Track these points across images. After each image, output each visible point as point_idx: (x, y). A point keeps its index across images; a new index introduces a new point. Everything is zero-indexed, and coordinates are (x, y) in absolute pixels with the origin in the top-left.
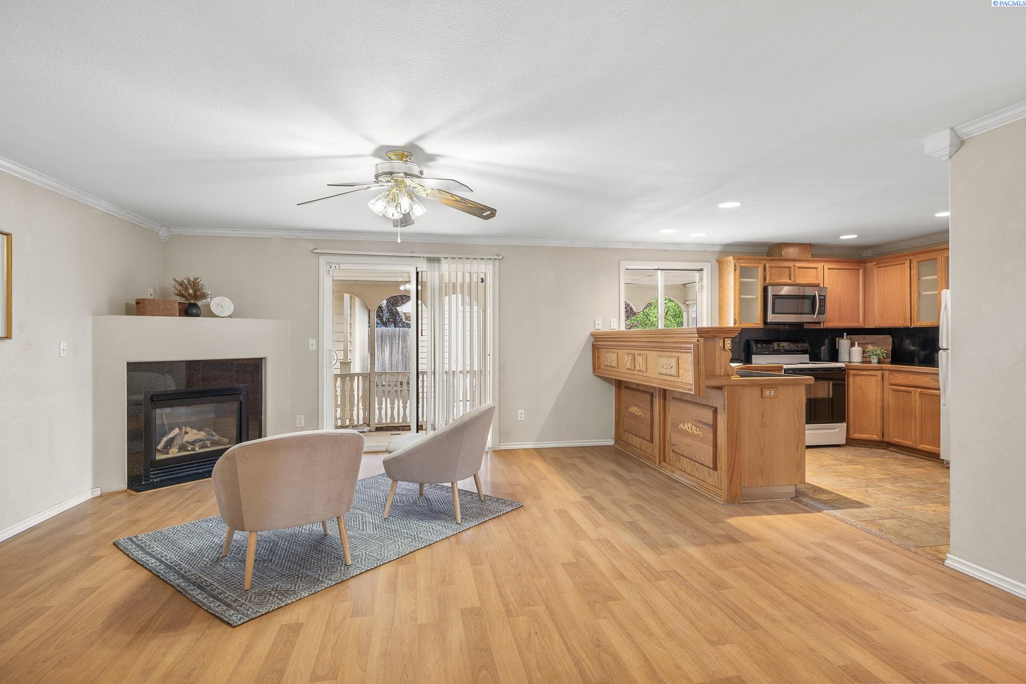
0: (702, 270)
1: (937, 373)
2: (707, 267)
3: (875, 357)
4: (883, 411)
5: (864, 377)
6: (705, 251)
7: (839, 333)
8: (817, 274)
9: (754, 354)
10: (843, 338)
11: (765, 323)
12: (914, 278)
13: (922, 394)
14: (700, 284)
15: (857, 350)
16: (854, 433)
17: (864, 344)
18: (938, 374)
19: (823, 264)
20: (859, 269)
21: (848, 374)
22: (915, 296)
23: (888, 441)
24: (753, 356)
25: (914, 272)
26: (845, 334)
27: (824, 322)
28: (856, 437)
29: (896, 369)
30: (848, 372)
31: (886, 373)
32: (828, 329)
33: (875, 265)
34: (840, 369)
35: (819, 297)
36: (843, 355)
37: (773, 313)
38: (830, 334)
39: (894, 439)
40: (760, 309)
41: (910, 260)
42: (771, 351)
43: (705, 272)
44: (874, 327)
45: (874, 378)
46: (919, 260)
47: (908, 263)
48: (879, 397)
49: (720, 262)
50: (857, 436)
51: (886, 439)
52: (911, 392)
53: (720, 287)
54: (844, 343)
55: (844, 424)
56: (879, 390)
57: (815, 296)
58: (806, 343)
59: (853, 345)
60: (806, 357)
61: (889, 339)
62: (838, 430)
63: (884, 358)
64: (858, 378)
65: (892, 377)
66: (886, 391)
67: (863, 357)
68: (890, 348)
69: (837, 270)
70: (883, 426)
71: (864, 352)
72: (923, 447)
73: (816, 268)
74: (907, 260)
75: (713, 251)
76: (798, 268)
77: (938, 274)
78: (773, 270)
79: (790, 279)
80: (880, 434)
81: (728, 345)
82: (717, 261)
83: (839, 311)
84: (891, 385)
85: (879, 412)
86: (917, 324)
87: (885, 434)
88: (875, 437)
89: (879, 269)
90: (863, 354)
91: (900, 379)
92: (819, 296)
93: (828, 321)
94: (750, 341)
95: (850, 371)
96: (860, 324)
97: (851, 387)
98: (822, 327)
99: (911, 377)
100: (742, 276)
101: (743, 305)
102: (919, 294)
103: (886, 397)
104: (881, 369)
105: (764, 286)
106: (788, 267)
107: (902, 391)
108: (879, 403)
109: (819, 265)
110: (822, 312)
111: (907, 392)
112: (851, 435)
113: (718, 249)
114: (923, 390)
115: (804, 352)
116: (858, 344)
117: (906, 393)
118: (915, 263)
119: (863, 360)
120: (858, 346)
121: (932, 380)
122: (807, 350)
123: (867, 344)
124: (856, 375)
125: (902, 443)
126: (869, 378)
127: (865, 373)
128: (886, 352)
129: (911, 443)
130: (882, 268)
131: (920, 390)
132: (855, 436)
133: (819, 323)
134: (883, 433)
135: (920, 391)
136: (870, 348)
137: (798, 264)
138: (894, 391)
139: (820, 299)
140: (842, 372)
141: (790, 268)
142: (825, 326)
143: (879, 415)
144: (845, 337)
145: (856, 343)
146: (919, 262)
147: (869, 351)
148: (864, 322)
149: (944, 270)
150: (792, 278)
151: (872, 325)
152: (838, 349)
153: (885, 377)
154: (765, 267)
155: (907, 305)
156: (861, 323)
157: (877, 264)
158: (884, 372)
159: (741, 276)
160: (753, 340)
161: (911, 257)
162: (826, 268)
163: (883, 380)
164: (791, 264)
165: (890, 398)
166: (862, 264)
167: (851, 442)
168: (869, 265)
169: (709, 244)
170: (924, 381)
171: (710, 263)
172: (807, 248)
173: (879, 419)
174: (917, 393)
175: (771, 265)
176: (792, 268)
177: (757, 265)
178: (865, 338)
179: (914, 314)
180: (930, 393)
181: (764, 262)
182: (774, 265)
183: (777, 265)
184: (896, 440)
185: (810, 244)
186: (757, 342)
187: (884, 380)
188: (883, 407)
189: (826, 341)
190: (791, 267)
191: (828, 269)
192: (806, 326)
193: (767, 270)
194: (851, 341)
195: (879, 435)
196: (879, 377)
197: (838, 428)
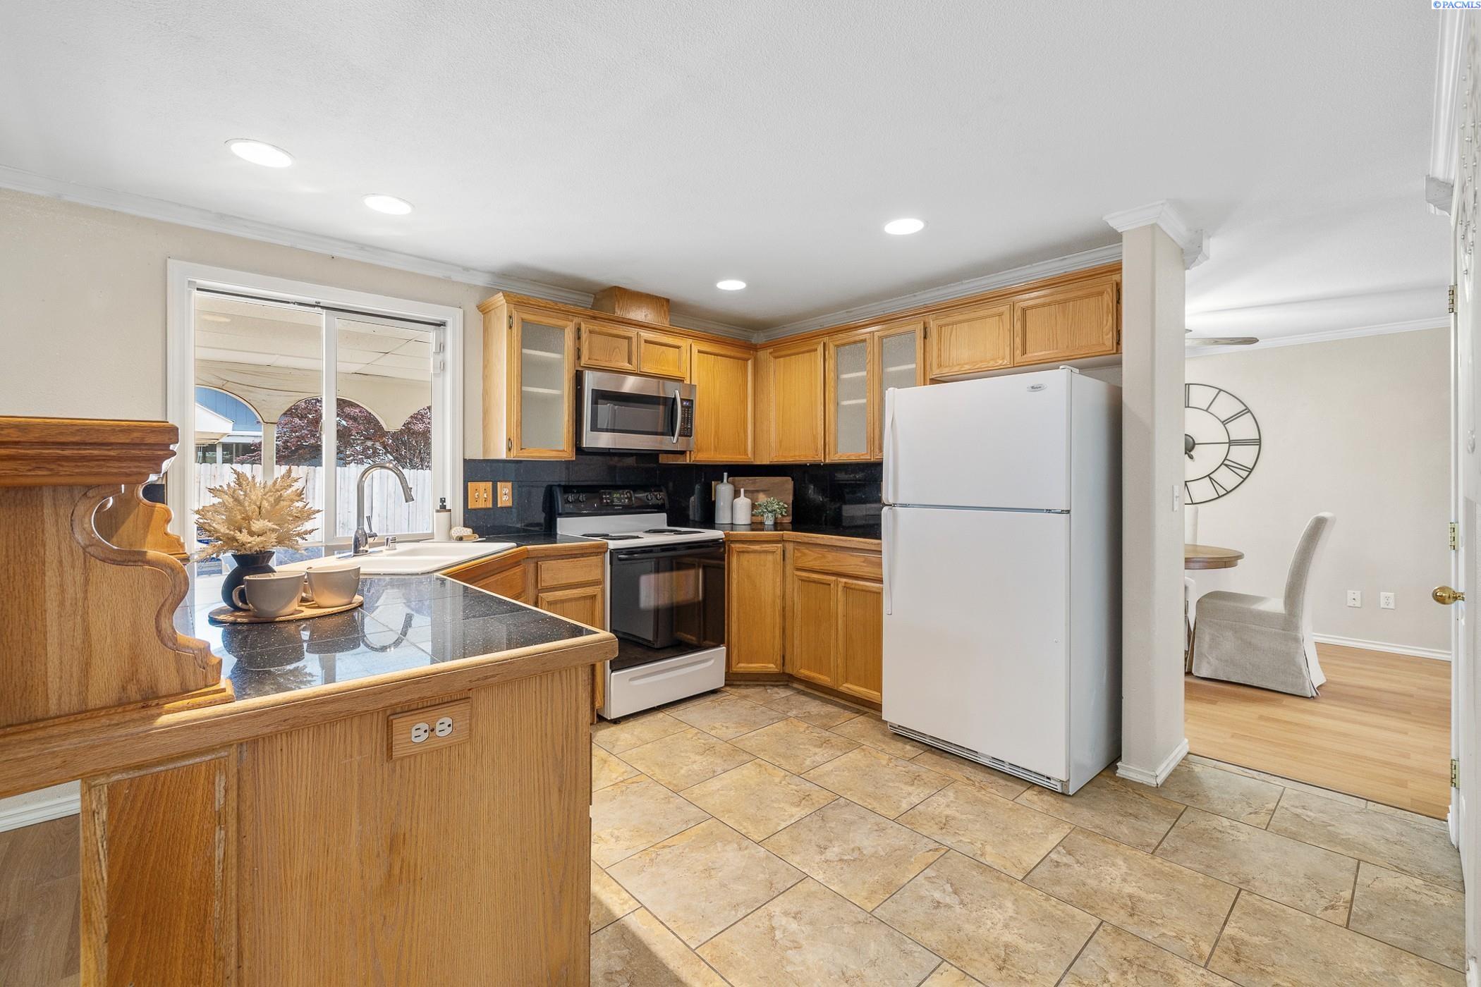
0: (441, 324)
1: (879, 549)
2: (454, 318)
3: (770, 515)
4: (784, 617)
5: (752, 556)
6: (447, 281)
7: (714, 472)
8: (680, 359)
9: (561, 515)
10: (722, 482)
11: (579, 450)
12: (831, 376)
13: (847, 588)
14: (440, 357)
15: (743, 502)
16: (739, 663)
17: (753, 492)
18: (881, 551)
19: (690, 341)
20: (748, 360)
21: (729, 551)
22: (831, 407)
23: (791, 673)
24: (558, 519)
25: (831, 364)
26: (725, 474)
27: (690, 452)
28: (741, 670)
29: (806, 540)
30: (729, 546)
31: (790, 547)
32: (696, 466)
33: (770, 353)
34: (715, 542)
35: (682, 403)
36: (723, 516)
37: (594, 428)
38: (703, 474)
39: (802, 671)
40: (566, 418)
41: (824, 344)
42: (595, 509)
43: (449, 329)
44: (768, 463)
45: (770, 557)
46: (838, 343)
47: (820, 348)
48: (778, 592)
49: (484, 310)
50: (743, 667)
51: (789, 670)
52: (830, 585)
53: (485, 367)
54: (723, 490)
55: (723, 648)
56: (778, 580)
57: (675, 399)
58: (661, 491)
59: (736, 494)
60: (660, 519)
61: (787, 483)
62: (712, 661)
63: (783, 515)
64: (745, 557)
65: (799, 554)
66: (789, 580)
67: (753, 515)
68: (790, 499)
69: (713, 356)
70: (784, 646)
71: (753, 506)
72: (848, 688)
73: (678, 347)
74: (820, 343)
75: (469, 285)
76: (646, 341)
77: (868, 367)
78: (596, 338)
79: (630, 362)
80: (780, 661)
81: (505, 498)
82: (478, 307)
83: (716, 432)
84: (798, 569)
85: (778, 620)
86: (833, 458)
87: (786, 661)
88: (772, 667)
89: (777, 360)
90: (752, 510)
91: (811, 558)
92: (682, 400)
93: (698, 451)
94: (554, 488)
95: (733, 545)
96: (748, 457)
97: (734, 575)
98: (688, 462)
99: (831, 556)
100: (525, 342)
101: (525, 405)
102: (837, 404)
103: (788, 591)
104: (782, 540)
105: (577, 371)
106: (625, 338)
107: (814, 582)
108: (778, 601)
109: (685, 343)
110: (687, 432)
111: (821, 583)
112: (733, 666)
113: (481, 280)
114: (850, 581)
115: (658, 509)
116: (745, 491)
117: (821, 585)
118: (831, 347)
119: (751, 519)
120: (745, 496)
121: (864, 562)
122: (663, 505)
123: (758, 491)
124: (743, 552)
125: (814, 678)
126: (763, 556)
127: (757, 547)
128: (786, 506)
129: (828, 679)
130: (782, 359)
131: (844, 580)
132: (741, 668)
133: (683, 453)
134: (784, 657)
135: (845, 583)
136: (762, 498)
137: (646, 335)
138: (802, 580)
139: (682, 406)
140: (720, 547)
141: (629, 339)
142: (693, 459)
143: (778, 625)
144: (725, 480)
145: (742, 490)
146: (837, 346)
147: (760, 505)
148: (754, 453)
149: (876, 363)
150: (634, 360)
151: (765, 460)
152: (715, 501)
153: (787, 555)
154: (579, 330)
155: (819, 425)
156: (750, 455)
157: (775, 351)
158: (787, 545)
159: (524, 344)
160: (559, 486)
161: (826, 339)
162: (695, 350)
163: (784, 560)
164: (632, 332)
165: (795, 594)
166: (752, 352)
167: (734, 679)
168: (763, 355)
169: (458, 266)
170: (852, 563)
171: (461, 311)
172: (663, 305)
173: (778, 632)
174: (840, 585)
175: (591, 327)
176: (634, 340)
177: (561, 323)
178: (754, 483)
179: (831, 439)
180: (861, 588)
181: (576, 320)
182: (597, 328)
183: (605, 330)
184: (805, 672)
185: (668, 300)
186: (567, 489)
187: (786, 559)
188: (784, 608)
189: (697, 487)
190: (631, 338)
191: (699, 352)
192: (663, 459)
193: (584, 336)
194: (735, 486)
195: (778, 662)
196: (779, 556)
197: (711, 659)
